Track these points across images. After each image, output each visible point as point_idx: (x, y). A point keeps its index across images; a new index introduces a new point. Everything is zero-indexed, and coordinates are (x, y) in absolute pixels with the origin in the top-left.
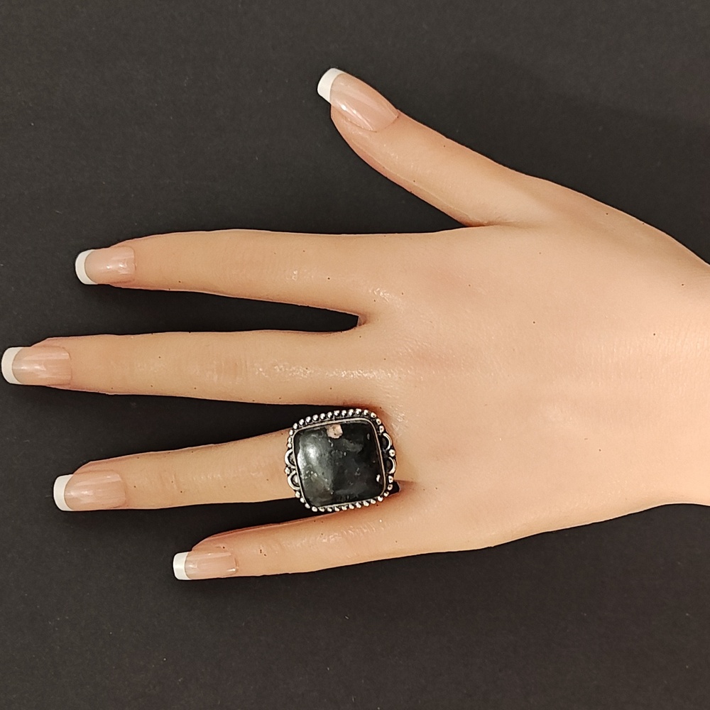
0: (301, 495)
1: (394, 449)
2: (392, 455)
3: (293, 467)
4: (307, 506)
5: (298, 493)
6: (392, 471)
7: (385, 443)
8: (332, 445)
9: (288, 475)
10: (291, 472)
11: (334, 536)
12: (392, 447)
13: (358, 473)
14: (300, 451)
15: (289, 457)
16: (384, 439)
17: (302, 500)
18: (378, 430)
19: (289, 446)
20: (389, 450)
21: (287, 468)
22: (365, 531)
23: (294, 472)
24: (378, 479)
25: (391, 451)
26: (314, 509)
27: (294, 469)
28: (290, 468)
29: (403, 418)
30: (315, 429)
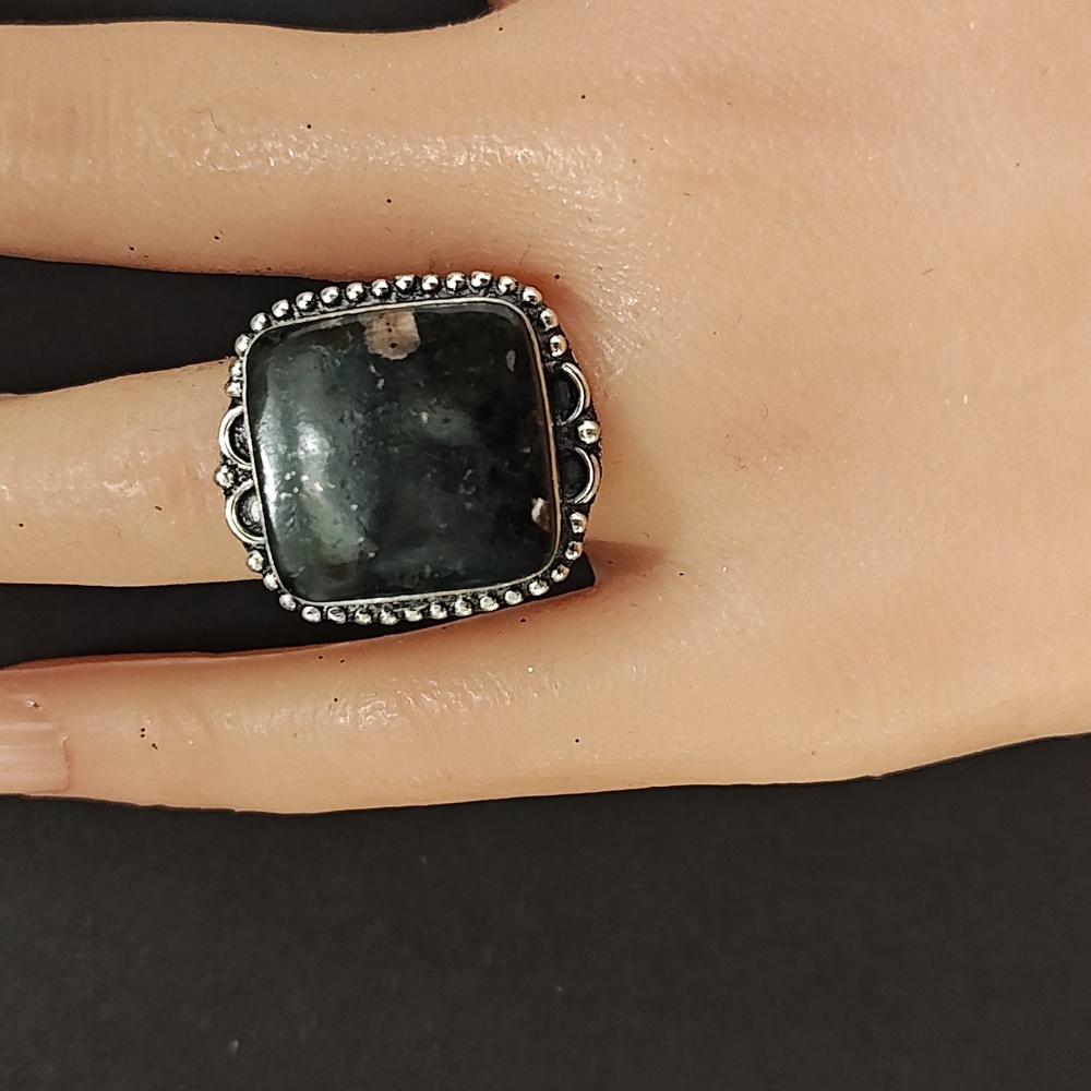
0: (266, 563)
1: (594, 419)
2: (589, 440)
3: (243, 465)
4: (287, 600)
5: (257, 555)
6: (585, 497)
7: (565, 398)
8: (381, 383)
9: (228, 493)
10: (237, 483)
11: (374, 709)
12: (589, 413)
13: (467, 486)
14: (270, 402)
15: (232, 431)
16: (562, 384)
17: (271, 581)
18: (546, 347)
19: (234, 388)
20: (578, 422)
21: (225, 469)
22: (477, 698)
23: (247, 485)
24: (536, 513)
25: (588, 425)
26: (311, 615)
27: (248, 475)
28: (232, 468)
29: (635, 310)
30: (323, 326)
